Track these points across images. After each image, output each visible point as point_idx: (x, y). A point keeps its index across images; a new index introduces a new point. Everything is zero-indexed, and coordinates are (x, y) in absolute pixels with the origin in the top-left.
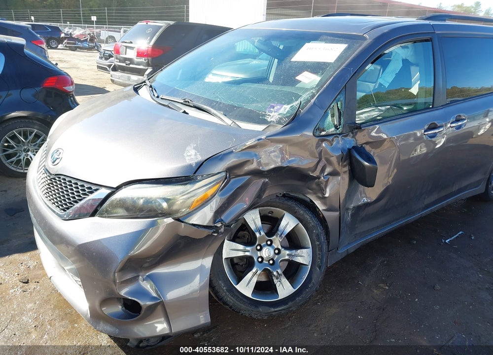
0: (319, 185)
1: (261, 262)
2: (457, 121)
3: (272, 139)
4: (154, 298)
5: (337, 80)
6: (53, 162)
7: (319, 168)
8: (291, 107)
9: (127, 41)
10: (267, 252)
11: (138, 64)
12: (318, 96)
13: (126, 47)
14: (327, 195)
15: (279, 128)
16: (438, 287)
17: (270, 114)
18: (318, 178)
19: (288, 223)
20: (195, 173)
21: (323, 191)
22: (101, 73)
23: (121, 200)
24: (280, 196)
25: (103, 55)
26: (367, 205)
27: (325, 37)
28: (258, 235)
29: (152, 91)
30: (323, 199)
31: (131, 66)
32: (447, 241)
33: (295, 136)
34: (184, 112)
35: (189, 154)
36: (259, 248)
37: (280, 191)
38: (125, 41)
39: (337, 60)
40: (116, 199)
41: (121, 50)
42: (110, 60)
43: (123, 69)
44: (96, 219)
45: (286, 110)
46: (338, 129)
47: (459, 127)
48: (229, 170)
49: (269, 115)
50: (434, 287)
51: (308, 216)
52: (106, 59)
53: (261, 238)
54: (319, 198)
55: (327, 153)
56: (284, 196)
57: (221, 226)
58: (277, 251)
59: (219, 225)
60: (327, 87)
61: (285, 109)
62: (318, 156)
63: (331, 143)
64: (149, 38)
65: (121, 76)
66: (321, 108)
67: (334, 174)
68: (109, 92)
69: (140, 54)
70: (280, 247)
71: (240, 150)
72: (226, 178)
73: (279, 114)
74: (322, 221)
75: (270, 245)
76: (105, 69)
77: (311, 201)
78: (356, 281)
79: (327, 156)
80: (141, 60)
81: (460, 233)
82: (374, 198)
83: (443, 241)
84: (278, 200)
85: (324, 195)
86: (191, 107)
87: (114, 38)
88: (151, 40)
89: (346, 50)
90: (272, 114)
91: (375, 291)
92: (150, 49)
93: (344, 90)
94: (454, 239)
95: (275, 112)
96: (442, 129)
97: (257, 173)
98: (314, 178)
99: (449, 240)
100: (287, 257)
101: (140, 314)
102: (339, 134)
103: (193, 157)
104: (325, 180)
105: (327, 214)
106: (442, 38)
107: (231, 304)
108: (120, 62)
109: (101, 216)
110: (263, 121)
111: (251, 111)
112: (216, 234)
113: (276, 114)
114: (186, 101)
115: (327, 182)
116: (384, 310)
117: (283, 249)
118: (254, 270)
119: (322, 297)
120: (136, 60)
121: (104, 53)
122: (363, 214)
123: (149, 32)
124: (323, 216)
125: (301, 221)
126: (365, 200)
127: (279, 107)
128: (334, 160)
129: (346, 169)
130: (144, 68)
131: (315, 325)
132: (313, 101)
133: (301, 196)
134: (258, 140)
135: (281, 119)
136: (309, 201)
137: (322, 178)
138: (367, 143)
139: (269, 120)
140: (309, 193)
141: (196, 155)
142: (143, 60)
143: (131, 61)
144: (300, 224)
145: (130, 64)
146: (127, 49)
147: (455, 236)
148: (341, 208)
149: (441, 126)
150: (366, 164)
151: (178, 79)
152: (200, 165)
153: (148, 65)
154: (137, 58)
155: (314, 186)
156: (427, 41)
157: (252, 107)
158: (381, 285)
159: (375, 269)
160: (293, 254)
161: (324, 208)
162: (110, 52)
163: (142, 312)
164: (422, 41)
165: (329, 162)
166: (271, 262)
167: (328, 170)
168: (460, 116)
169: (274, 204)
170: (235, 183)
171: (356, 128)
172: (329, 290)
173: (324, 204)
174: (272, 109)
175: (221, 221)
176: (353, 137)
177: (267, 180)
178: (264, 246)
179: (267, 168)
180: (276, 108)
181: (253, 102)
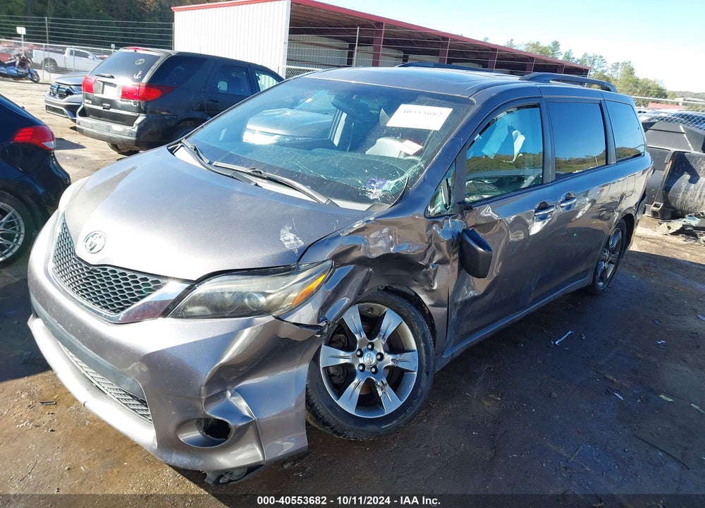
0: (426, 275)
1: (362, 371)
2: (567, 199)
3: (380, 221)
4: (246, 418)
5: (446, 152)
6: (91, 250)
7: (429, 255)
8: (397, 183)
9: (106, 75)
10: (368, 359)
11: (123, 108)
12: (427, 171)
13: (104, 83)
14: (435, 288)
15: (386, 207)
16: (554, 395)
17: (371, 190)
18: (427, 267)
19: (390, 322)
20: (299, 261)
21: (430, 283)
22: (52, 116)
23: (207, 295)
24: (381, 289)
25: (57, 90)
26: (474, 299)
27: (423, 98)
28: (357, 336)
29: (198, 155)
30: (430, 292)
31: (112, 110)
32: (557, 343)
33: (404, 218)
34: (256, 185)
35: (286, 238)
36: (359, 353)
37: (382, 283)
38: (102, 74)
39: (444, 127)
40: (199, 295)
41: (94, 87)
42: (67, 98)
43: (98, 115)
44: (169, 321)
45: (392, 187)
46: (448, 209)
47: (569, 207)
48: (335, 258)
49: (370, 192)
50: (550, 395)
51: (413, 312)
52: (62, 96)
53: (362, 341)
54: (426, 291)
55: (437, 237)
56: (386, 289)
57: (325, 326)
58: (379, 357)
59: (323, 324)
60: (437, 160)
61: (390, 185)
62: (427, 240)
63: (441, 226)
64: (140, 73)
65: (96, 125)
66: (432, 184)
67: (443, 262)
68: (84, 147)
69: (126, 94)
70: (383, 352)
71: (348, 233)
72: (332, 267)
73: (383, 191)
74: (429, 318)
75: (372, 349)
76: (61, 112)
77: (416, 295)
78: (463, 393)
79: (438, 242)
80: (129, 103)
81: (570, 332)
82: (482, 291)
83: (553, 343)
84: (379, 294)
85: (432, 287)
86: (264, 178)
87: (55, 61)
88: (143, 76)
89: (451, 116)
90: (374, 191)
91: (487, 404)
92: (143, 89)
93: (454, 164)
94: (563, 340)
95: (377, 188)
96: (552, 210)
97: (363, 262)
98: (422, 267)
99: (558, 342)
100: (391, 363)
101: (227, 438)
102: (450, 215)
103: (293, 242)
104: (434, 269)
105: (433, 311)
106: (550, 102)
107: (333, 424)
108: (92, 104)
109: (176, 316)
110: (363, 199)
111: (346, 186)
112: (319, 336)
113: (380, 191)
114: (256, 172)
115: (436, 271)
116: (499, 423)
117: (386, 354)
118: (356, 381)
119: (427, 413)
120: (120, 102)
121: (59, 88)
122: (469, 310)
123: (139, 63)
124: (429, 312)
125: (405, 319)
126: (472, 293)
127: (381, 182)
128: (444, 245)
129: (457, 255)
130: (133, 114)
131: (425, 445)
132: (422, 176)
133: (404, 289)
134: (367, 222)
135: (386, 196)
136: (413, 294)
137: (431, 267)
138: (475, 226)
139: (371, 197)
140: (414, 285)
141: (295, 239)
142: (132, 104)
143: (112, 103)
144: (404, 322)
145: (110, 107)
146: (106, 86)
147: (564, 337)
148: (448, 304)
149: (553, 206)
150: (481, 249)
151: (221, 138)
152: (304, 252)
153: (140, 110)
154: (121, 100)
155: (421, 277)
156: (534, 106)
157: (346, 181)
158: (492, 396)
159: (482, 378)
160: (398, 359)
161: (432, 303)
162: (68, 87)
163: (231, 436)
164: (528, 107)
165: (439, 248)
166: (373, 370)
167: (437, 257)
168: (569, 194)
169: (375, 299)
170: (339, 273)
171: (465, 208)
172: (433, 404)
173: (432, 298)
174: (373, 185)
175: (325, 319)
176: (463, 218)
177: (371, 270)
178: (366, 351)
179: (374, 255)
180: (377, 183)
181: (347, 175)
